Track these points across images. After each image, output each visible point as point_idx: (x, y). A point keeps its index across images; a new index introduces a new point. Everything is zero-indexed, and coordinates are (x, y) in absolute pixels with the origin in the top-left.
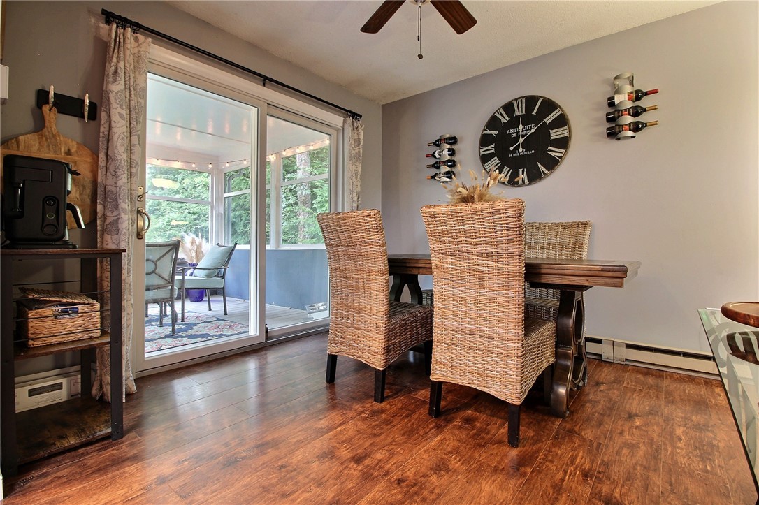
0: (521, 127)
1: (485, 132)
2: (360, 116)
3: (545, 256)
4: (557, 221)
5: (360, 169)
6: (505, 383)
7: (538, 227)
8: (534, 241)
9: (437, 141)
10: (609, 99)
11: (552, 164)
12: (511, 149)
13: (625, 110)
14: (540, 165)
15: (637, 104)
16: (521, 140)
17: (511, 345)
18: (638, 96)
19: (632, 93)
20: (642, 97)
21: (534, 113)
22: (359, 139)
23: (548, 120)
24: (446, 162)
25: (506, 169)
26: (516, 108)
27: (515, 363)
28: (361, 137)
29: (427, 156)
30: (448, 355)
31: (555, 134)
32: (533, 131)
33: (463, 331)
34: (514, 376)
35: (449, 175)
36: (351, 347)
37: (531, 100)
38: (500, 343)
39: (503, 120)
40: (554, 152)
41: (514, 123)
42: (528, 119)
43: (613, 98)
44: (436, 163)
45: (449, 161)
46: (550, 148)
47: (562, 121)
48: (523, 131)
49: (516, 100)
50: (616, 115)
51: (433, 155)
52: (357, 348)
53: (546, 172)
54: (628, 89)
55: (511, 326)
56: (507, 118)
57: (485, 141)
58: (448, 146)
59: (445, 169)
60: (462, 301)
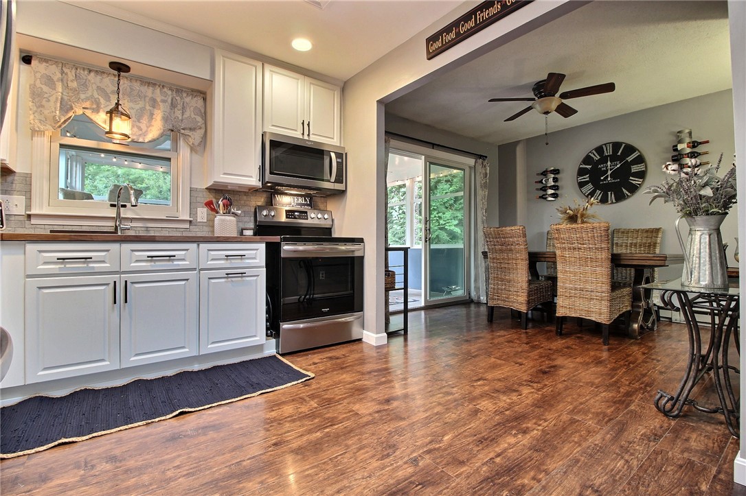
0: (609, 163)
1: (581, 166)
2: (486, 157)
3: (628, 251)
4: (638, 228)
5: (487, 193)
6: (600, 314)
7: (623, 232)
8: (620, 242)
9: (544, 172)
10: (674, 146)
11: (634, 189)
12: (602, 178)
13: (685, 154)
14: (624, 190)
15: (695, 150)
16: (609, 172)
17: (604, 294)
18: (694, 144)
19: (690, 143)
20: (698, 145)
21: (619, 154)
22: (486, 174)
23: (630, 159)
24: (551, 187)
25: (598, 192)
26: (605, 150)
27: (605, 303)
28: (488, 172)
29: (536, 182)
30: (567, 303)
31: (635, 169)
32: (618, 166)
33: (576, 289)
34: (605, 310)
35: (555, 196)
36: (505, 301)
37: (616, 145)
38: (597, 294)
39: (595, 158)
40: (635, 181)
41: (604, 160)
42: (614, 158)
43: (677, 146)
44: (544, 187)
45: (553, 186)
46: (631, 178)
47: (640, 160)
48: (611, 166)
49: (605, 144)
50: (679, 157)
51: (541, 182)
52: (508, 302)
53: (629, 194)
54: (688, 140)
55: (603, 285)
56: (598, 156)
57: (581, 172)
58: (553, 176)
59: (550, 192)
60: (575, 274)
